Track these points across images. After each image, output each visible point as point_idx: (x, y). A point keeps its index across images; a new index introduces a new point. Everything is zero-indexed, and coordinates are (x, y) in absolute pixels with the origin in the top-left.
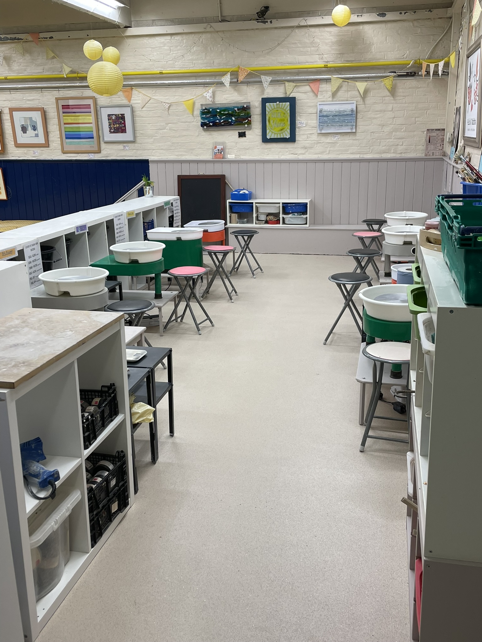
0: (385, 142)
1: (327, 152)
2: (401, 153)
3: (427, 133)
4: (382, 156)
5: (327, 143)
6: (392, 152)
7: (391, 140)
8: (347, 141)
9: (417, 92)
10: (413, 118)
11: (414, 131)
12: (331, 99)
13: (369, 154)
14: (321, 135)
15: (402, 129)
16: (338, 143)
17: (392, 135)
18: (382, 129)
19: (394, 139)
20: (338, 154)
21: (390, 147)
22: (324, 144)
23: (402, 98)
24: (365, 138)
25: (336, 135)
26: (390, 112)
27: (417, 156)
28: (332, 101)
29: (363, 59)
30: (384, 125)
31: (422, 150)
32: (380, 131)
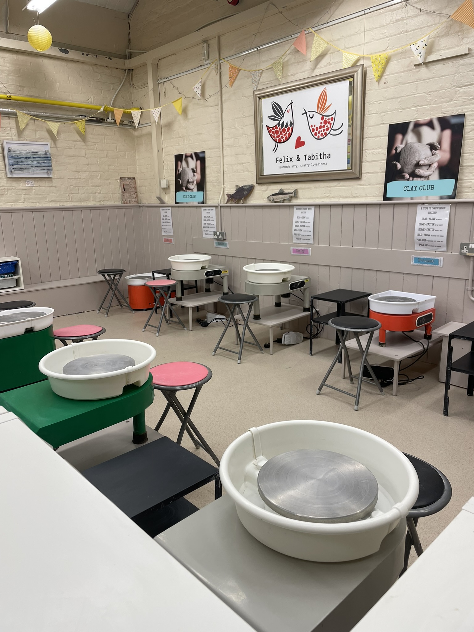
0: (84, 189)
1: (22, 201)
2: (101, 201)
3: (121, 182)
4: (83, 204)
5: (21, 189)
6: (92, 200)
7: (89, 188)
8: (44, 188)
9: (106, 139)
10: (106, 166)
11: (109, 179)
12: (16, 138)
13: (69, 202)
14: (10, 179)
15: (97, 176)
16: (33, 190)
17: (89, 183)
18: (78, 176)
19: (91, 186)
20: (36, 203)
21: (89, 195)
22: (17, 190)
23: (93, 144)
24: (62, 185)
25: (30, 181)
26: (83, 158)
27: (115, 204)
28: (19, 140)
29: (47, 97)
30: (79, 172)
31: (118, 198)
32: (76, 178)
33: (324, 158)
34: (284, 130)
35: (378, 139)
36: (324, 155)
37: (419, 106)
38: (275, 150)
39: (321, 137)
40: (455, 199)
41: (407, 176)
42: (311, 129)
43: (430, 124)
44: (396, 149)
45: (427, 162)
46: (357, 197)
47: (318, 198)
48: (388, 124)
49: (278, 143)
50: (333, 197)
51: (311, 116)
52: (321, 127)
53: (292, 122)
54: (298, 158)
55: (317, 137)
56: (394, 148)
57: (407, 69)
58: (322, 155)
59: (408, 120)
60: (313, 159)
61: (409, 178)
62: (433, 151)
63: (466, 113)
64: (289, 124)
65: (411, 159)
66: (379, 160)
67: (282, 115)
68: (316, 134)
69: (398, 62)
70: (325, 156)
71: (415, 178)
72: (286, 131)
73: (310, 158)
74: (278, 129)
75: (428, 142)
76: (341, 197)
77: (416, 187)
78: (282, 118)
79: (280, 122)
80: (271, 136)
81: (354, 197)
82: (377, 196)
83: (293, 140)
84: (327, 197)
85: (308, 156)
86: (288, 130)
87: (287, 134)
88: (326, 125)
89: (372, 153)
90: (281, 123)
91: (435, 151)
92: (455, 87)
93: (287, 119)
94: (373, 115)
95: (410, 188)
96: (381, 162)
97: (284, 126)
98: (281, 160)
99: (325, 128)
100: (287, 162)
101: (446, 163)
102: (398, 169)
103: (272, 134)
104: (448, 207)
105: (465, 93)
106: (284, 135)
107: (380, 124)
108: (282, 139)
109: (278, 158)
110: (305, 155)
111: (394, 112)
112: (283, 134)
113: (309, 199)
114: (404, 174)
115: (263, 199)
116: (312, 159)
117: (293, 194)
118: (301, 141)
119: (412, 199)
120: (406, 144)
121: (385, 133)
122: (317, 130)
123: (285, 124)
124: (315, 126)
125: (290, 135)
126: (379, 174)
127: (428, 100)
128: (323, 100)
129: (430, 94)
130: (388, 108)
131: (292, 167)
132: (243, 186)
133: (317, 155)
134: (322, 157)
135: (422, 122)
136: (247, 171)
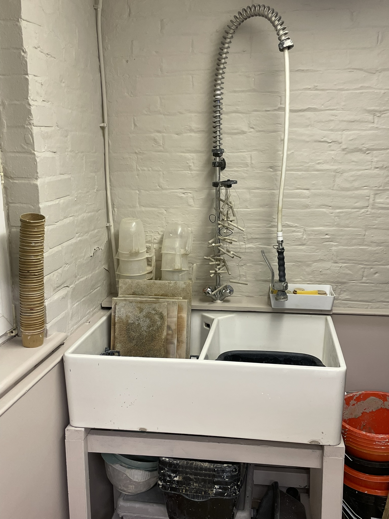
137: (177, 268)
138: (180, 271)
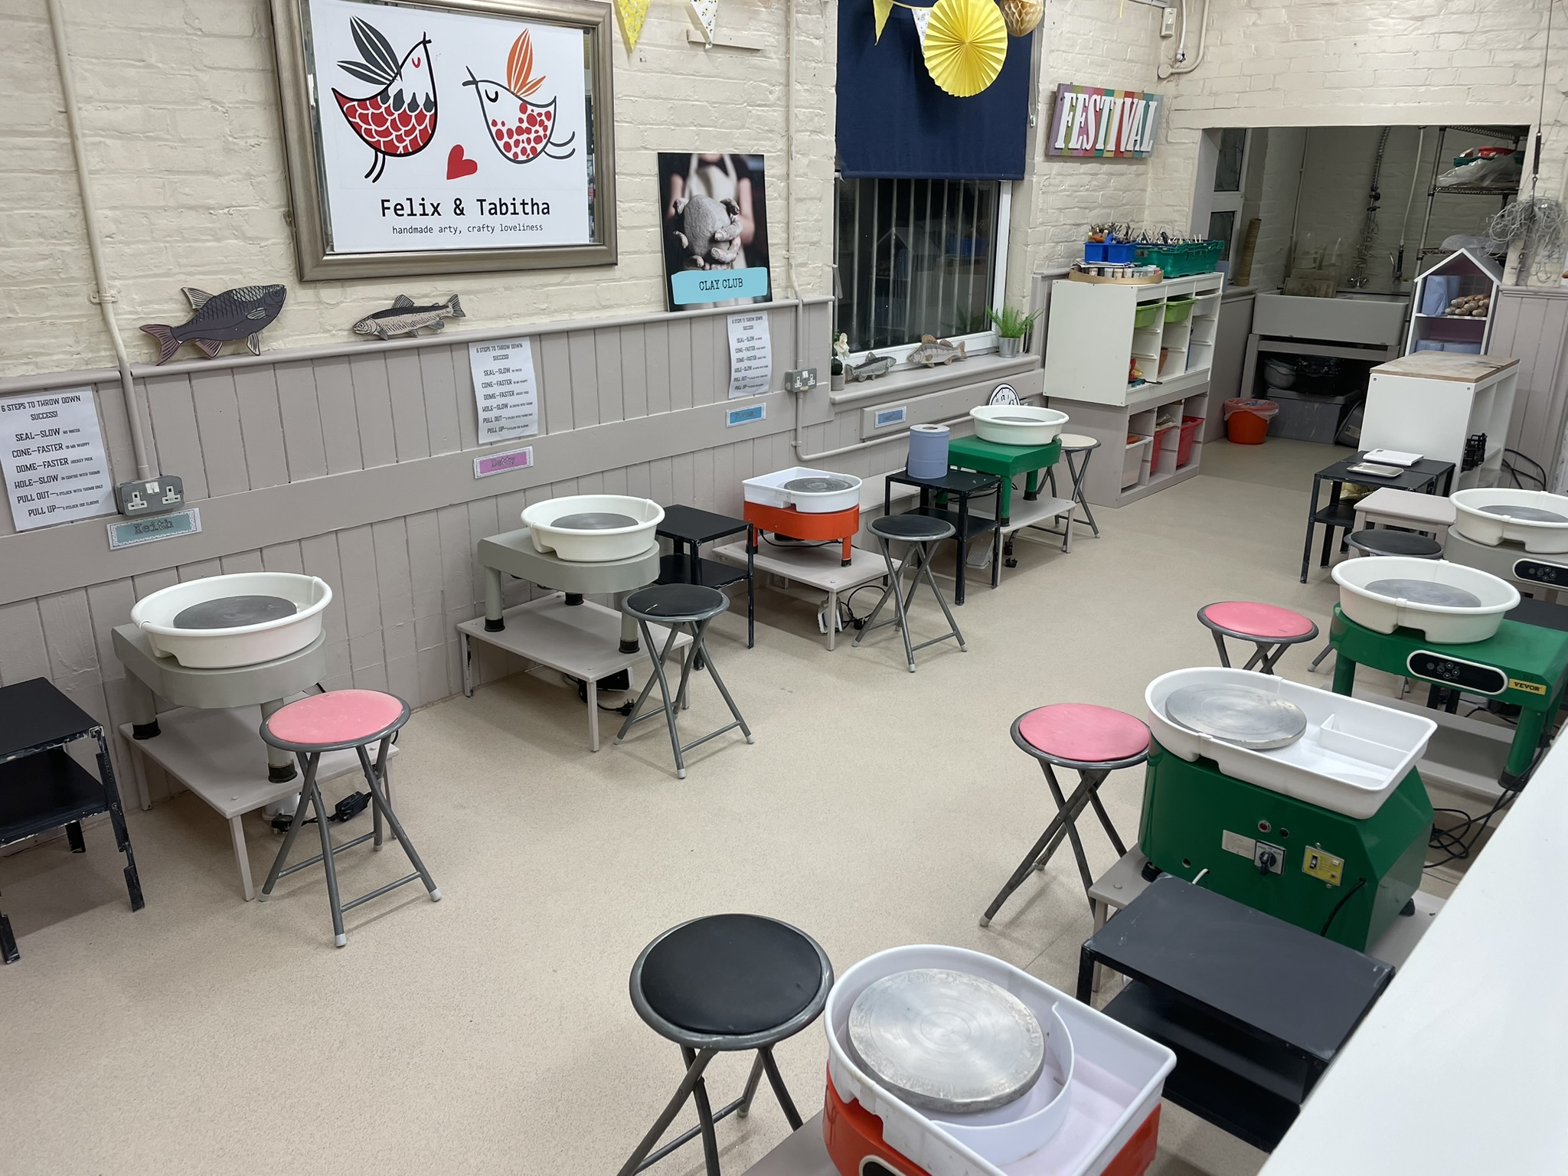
33: (533, 213)
34: (405, 119)
35: (637, 180)
36: (533, 206)
37: (701, 126)
38: (375, 174)
39: (521, 158)
40: (771, 300)
41: (701, 261)
42: (494, 129)
43: (720, 164)
44: (676, 206)
45: (726, 236)
46: (610, 307)
47: (519, 315)
48: (653, 150)
49: (385, 153)
50: (556, 311)
51: (493, 96)
52: (520, 131)
53: (433, 99)
54: (457, 207)
55: (510, 155)
56: (672, 204)
57: (676, 44)
58: (527, 204)
59: (687, 150)
60: (504, 211)
61: (704, 266)
62: (731, 215)
63: (765, 154)
64: (421, 101)
65: (702, 227)
66: (646, 227)
67: (396, 71)
68: (507, 146)
69: (661, 23)
70: (535, 206)
71: (713, 266)
72: (413, 120)
73: (495, 208)
74: (383, 109)
75: (722, 199)
76: (576, 310)
77: (717, 281)
78: (396, 77)
79: (386, 88)
80: (356, 128)
81: (605, 307)
82: (648, 303)
83: (437, 152)
84: (541, 312)
85: (490, 204)
86: (420, 118)
87: (417, 132)
88: (533, 129)
89: (630, 208)
90: (392, 91)
91: (734, 216)
92: (745, 104)
93: (412, 83)
94: (625, 124)
95: (709, 285)
96: (649, 230)
97: (405, 105)
98: (398, 209)
99: (532, 136)
100: (421, 215)
101: (751, 238)
102: (685, 247)
103: (358, 120)
104: (765, 315)
105: (759, 118)
106: (408, 133)
107: (638, 149)
108: (401, 146)
109: (388, 201)
110: (481, 201)
111: (662, 127)
112: (404, 129)
113: (492, 319)
114: (695, 257)
115: (330, 331)
116: (501, 213)
117: (448, 309)
118: (464, 159)
119: (715, 305)
120: (691, 198)
121: (650, 170)
122: (510, 137)
123: (407, 99)
124: (503, 124)
125: (427, 138)
126: (647, 255)
127: (713, 118)
128: (520, 59)
129: (715, 107)
130: (652, 116)
131: (441, 231)
132: (231, 291)
133: (514, 204)
134: (528, 208)
135: (709, 158)
136: (236, 237)
137: (1332, 262)
138: (1334, 265)
